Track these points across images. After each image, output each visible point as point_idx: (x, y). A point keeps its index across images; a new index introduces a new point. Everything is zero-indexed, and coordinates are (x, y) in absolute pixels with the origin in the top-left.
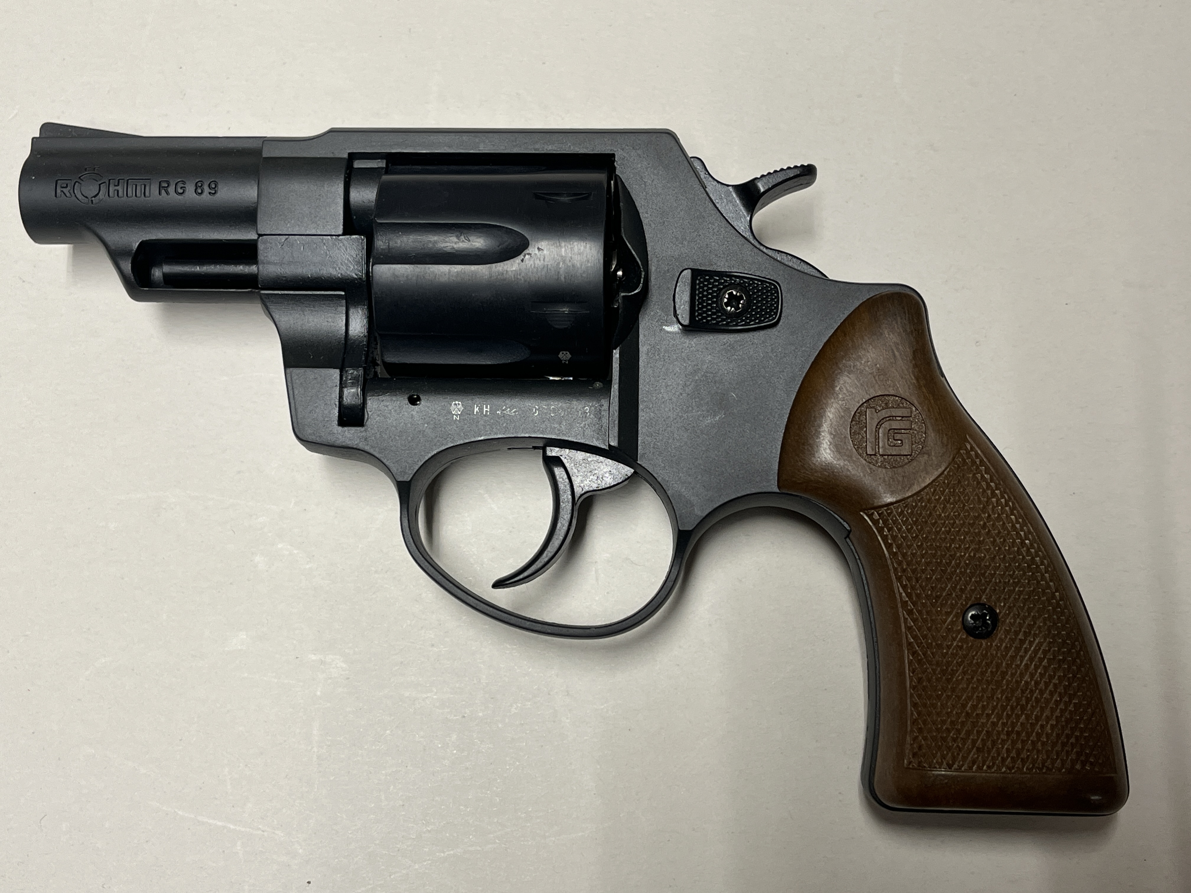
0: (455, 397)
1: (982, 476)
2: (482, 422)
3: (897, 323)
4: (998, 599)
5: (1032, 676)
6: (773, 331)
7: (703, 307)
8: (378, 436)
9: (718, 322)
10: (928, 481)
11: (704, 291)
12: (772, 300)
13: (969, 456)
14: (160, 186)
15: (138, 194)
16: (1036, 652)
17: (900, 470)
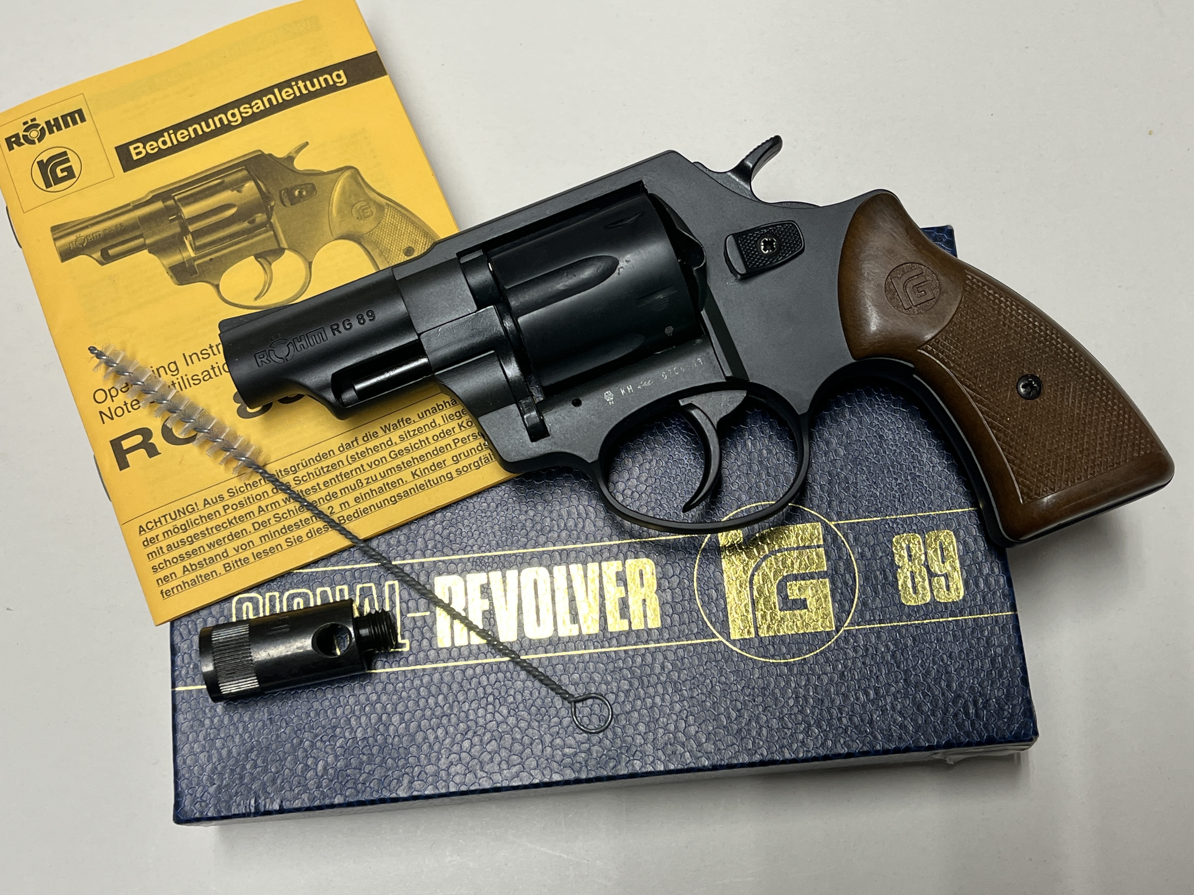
0: (604, 390)
1: (988, 292)
2: (630, 399)
3: (885, 214)
4: (1035, 368)
5: (1079, 408)
6: (804, 254)
7: (751, 257)
8: (562, 437)
9: (764, 264)
10: (954, 311)
11: (746, 246)
12: (794, 234)
13: (973, 283)
14: (333, 330)
15: (319, 341)
16: (1075, 392)
17: (932, 310)
